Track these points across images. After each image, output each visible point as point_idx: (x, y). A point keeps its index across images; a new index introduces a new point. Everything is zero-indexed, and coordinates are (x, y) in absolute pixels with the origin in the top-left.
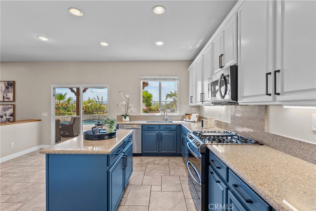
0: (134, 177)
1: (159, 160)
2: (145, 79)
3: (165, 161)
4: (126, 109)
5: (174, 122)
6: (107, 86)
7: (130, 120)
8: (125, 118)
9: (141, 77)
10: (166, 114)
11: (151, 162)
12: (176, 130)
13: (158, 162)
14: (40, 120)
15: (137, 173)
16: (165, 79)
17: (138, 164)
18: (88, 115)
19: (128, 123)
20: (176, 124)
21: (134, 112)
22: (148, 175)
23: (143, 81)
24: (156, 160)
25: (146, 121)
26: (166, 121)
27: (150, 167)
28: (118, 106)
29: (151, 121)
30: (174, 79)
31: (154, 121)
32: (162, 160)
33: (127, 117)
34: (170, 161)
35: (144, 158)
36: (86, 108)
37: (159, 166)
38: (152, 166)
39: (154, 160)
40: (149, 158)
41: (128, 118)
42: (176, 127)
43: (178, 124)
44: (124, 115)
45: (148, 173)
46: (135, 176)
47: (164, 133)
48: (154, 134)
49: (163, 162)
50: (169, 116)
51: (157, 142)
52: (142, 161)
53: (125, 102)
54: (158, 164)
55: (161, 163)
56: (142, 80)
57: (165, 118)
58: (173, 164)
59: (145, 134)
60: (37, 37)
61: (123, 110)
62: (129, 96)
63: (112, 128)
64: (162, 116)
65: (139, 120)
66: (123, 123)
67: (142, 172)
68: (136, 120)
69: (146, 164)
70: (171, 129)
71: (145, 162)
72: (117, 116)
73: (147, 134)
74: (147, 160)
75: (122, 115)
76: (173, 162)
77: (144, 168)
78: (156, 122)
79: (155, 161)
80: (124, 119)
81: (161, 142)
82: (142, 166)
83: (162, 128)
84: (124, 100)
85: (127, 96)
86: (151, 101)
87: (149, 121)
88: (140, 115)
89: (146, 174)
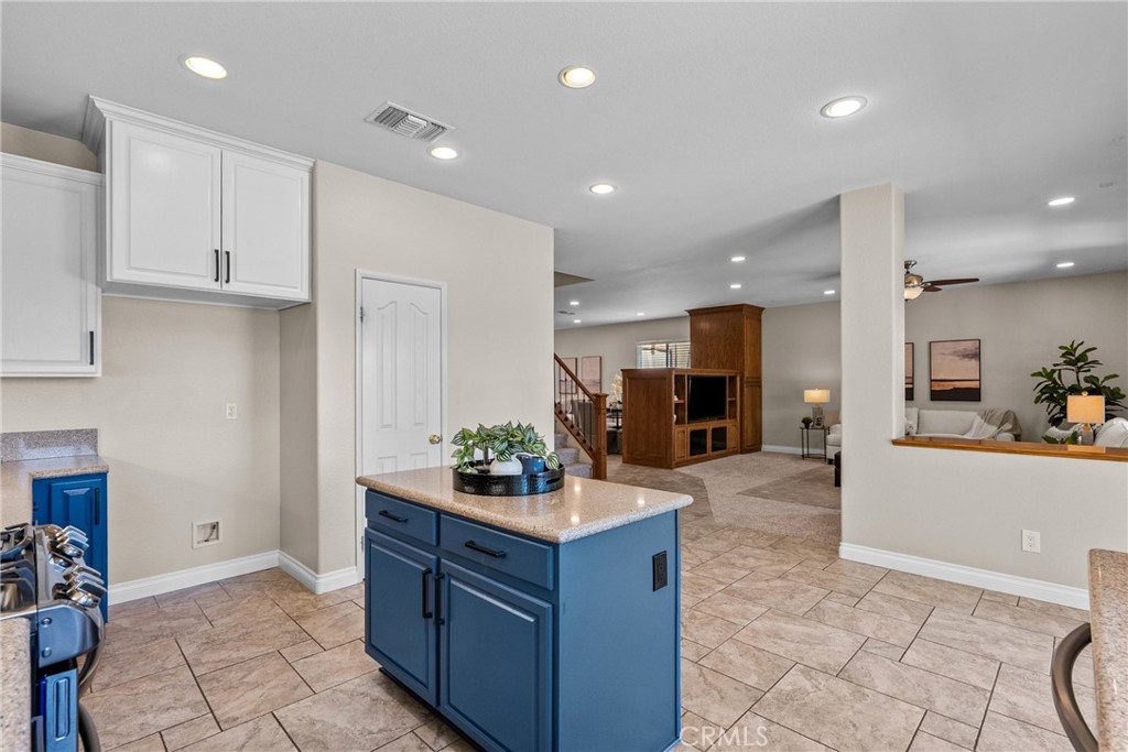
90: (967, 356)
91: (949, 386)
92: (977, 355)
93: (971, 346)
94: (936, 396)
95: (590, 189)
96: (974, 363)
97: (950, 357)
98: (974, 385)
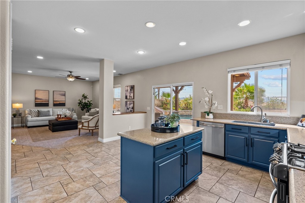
0: (204, 180)
1: (246, 171)
2: (234, 71)
3: (255, 176)
4: (210, 105)
5: (277, 126)
6: (192, 83)
7: (214, 118)
8: (208, 115)
9: (228, 69)
10: (265, 114)
11: (233, 170)
12: (277, 136)
13: (244, 173)
14: (146, 113)
15: (210, 176)
16: (263, 67)
17: (216, 167)
18: (189, 111)
19: (212, 120)
20: (278, 128)
21: (220, 109)
22: (221, 184)
23: (232, 74)
24: (242, 171)
25: (234, 121)
26: (264, 123)
27: (229, 176)
28: (201, 102)
29: (241, 121)
30: (281, 65)
31: (246, 121)
32: (251, 172)
33: (210, 114)
34: (264, 178)
35: (226, 163)
36: (187, 104)
37: (243, 179)
38: (233, 175)
39: (239, 169)
40: (233, 165)
41: (211, 116)
42: (279, 132)
43: (281, 129)
44: (207, 112)
45: (224, 182)
46: (207, 179)
47: (257, 138)
48: (242, 137)
49: (252, 176)
50: (269, 116)
51: (246, 148)
52: (223, 166)
53: (207, 98)
54: (242, 176)
55: (247, 176)
56: (230, 73)
57: (262, 119)
58: (266, 184)
59: (229, 135)
60: (137, 52)
61: (206, 106)
62: (212, 92)
63: (172, 123)
64: (258, 116)
65: (225, 119)
66: (206, 120)
67: (216, 178)
68: (222, 118)
69: (225, 171)
70: (268, 135)
71: (225, 168)
72: (201, 112)
73: (231, 135)
74: (229, 166)
75: (205, 112)
76: (269, 181)
77: (221, 174)
78: (249, 123)
79: (240, 171)
80: (206, 116)
81: (251, 149)
82: (220, 172)
83: (253, 131)
84: (207, 96)
85: (210, 92)
86: (263, 97)
87: (238, 121)
88: (227, 113)
89: (220, 181)
90: (62, 95)
91: (58, 102)
92: (64, 95)
93: (63, 93)
94: (55, 105)
95: (75, 29)
96: (64, 97)
97: (59, 95)
98: (64, 102)
